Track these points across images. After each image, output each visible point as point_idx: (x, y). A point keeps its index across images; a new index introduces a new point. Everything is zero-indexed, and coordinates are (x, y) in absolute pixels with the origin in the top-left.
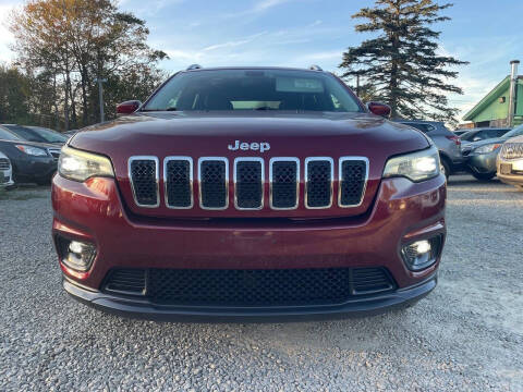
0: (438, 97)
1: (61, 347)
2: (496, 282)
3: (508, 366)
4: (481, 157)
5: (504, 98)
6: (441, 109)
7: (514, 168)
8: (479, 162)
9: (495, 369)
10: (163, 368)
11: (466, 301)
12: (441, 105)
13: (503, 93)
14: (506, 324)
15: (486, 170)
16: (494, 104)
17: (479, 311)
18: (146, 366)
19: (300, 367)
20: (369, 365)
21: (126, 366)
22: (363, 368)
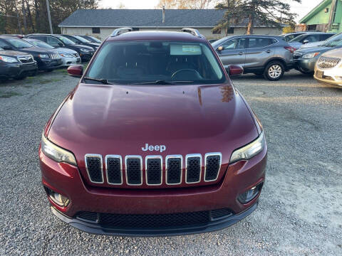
0: (283, 5)
1: (52, 234)
2: (297, 176)
3: (292, 244)
4: (306, 61)
5: (328, 9)
6: (285, 13)
7: (325, 74)
8: (304, 64)
9: (285, 247)
10: (109, 250)
11: (278, 192)
12: (285, 10)
13: (327, 5)
14: (298, 211)
15: (308, 70)
16: (321, 13)
17: (283, 200)
18: (100, 248)
19: (183, 247)
20: (219, 244)
21: (89, 248)
22: (216, 246)
